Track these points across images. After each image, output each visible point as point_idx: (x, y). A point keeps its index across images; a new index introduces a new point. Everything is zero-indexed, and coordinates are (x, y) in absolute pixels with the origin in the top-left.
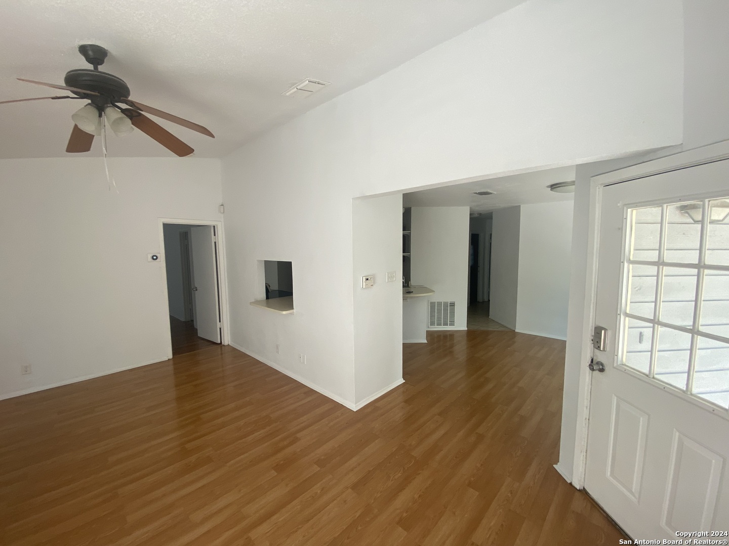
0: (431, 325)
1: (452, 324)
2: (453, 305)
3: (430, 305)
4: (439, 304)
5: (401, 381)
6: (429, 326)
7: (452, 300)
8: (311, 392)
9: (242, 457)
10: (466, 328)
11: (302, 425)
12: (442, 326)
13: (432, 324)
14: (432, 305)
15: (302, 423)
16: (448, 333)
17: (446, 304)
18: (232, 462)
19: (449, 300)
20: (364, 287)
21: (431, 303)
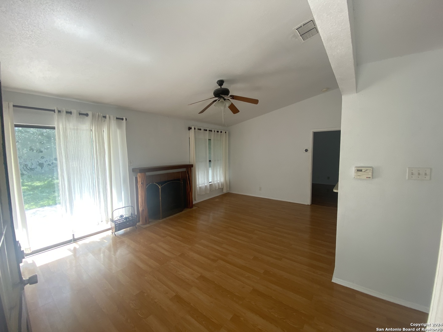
20: (355, 177)
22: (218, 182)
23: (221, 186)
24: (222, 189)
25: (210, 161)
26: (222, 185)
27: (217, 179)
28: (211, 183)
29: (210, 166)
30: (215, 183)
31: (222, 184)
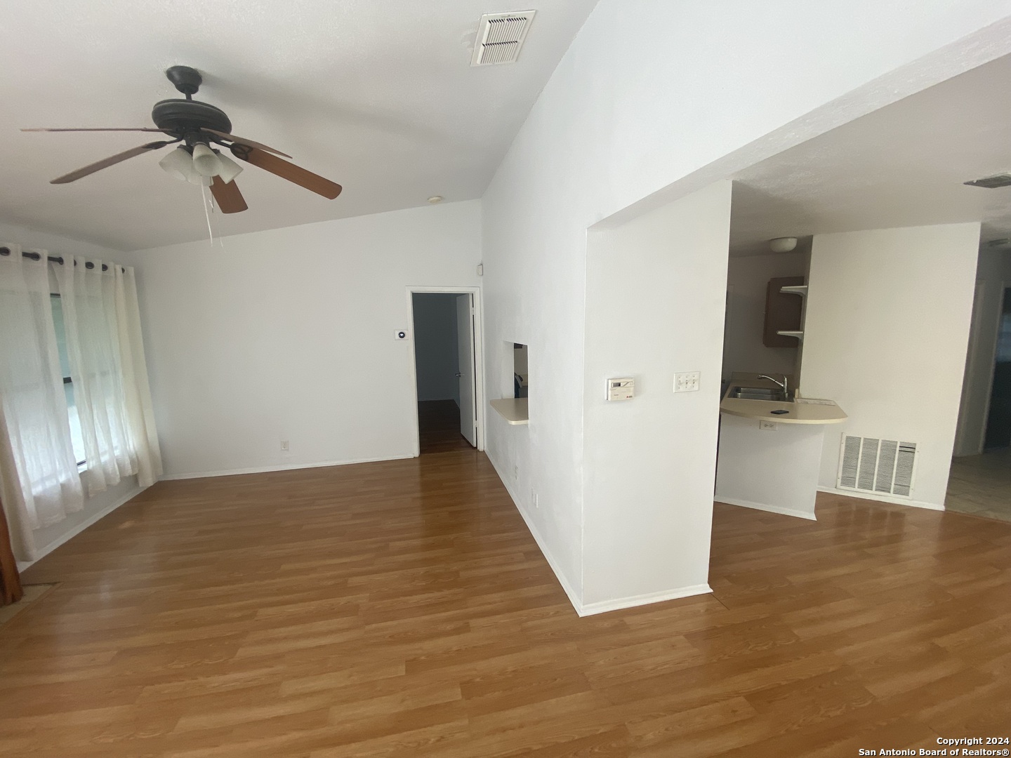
0: (843, 483)
1: (903, 489)
2: (909, 449)
3: (844, 441)
4: (871, 443)
5: (703, 587)
6: (839, 486)
7: (909, 440)
8: (538, 554)
9: (389, 623)
10: (941, 507)
11: (488, 606)
12: (874, 492)
13: (848, 481)
14: (852, 444)
15: (490, 604)
16: (889, 510)
17: (889, 447)
18: (374, 626)
19: (901, 437)
20: (609, 399)
21: (848, 438)
22: (117, 453)
23: (133, 468)
24: (135, 479)
25: (67, 381)
26: (136, 462)
27: (110, 444)
28: (83, 468)
29: (71, 401)
30: (106, 462)
31: (132, 462)
